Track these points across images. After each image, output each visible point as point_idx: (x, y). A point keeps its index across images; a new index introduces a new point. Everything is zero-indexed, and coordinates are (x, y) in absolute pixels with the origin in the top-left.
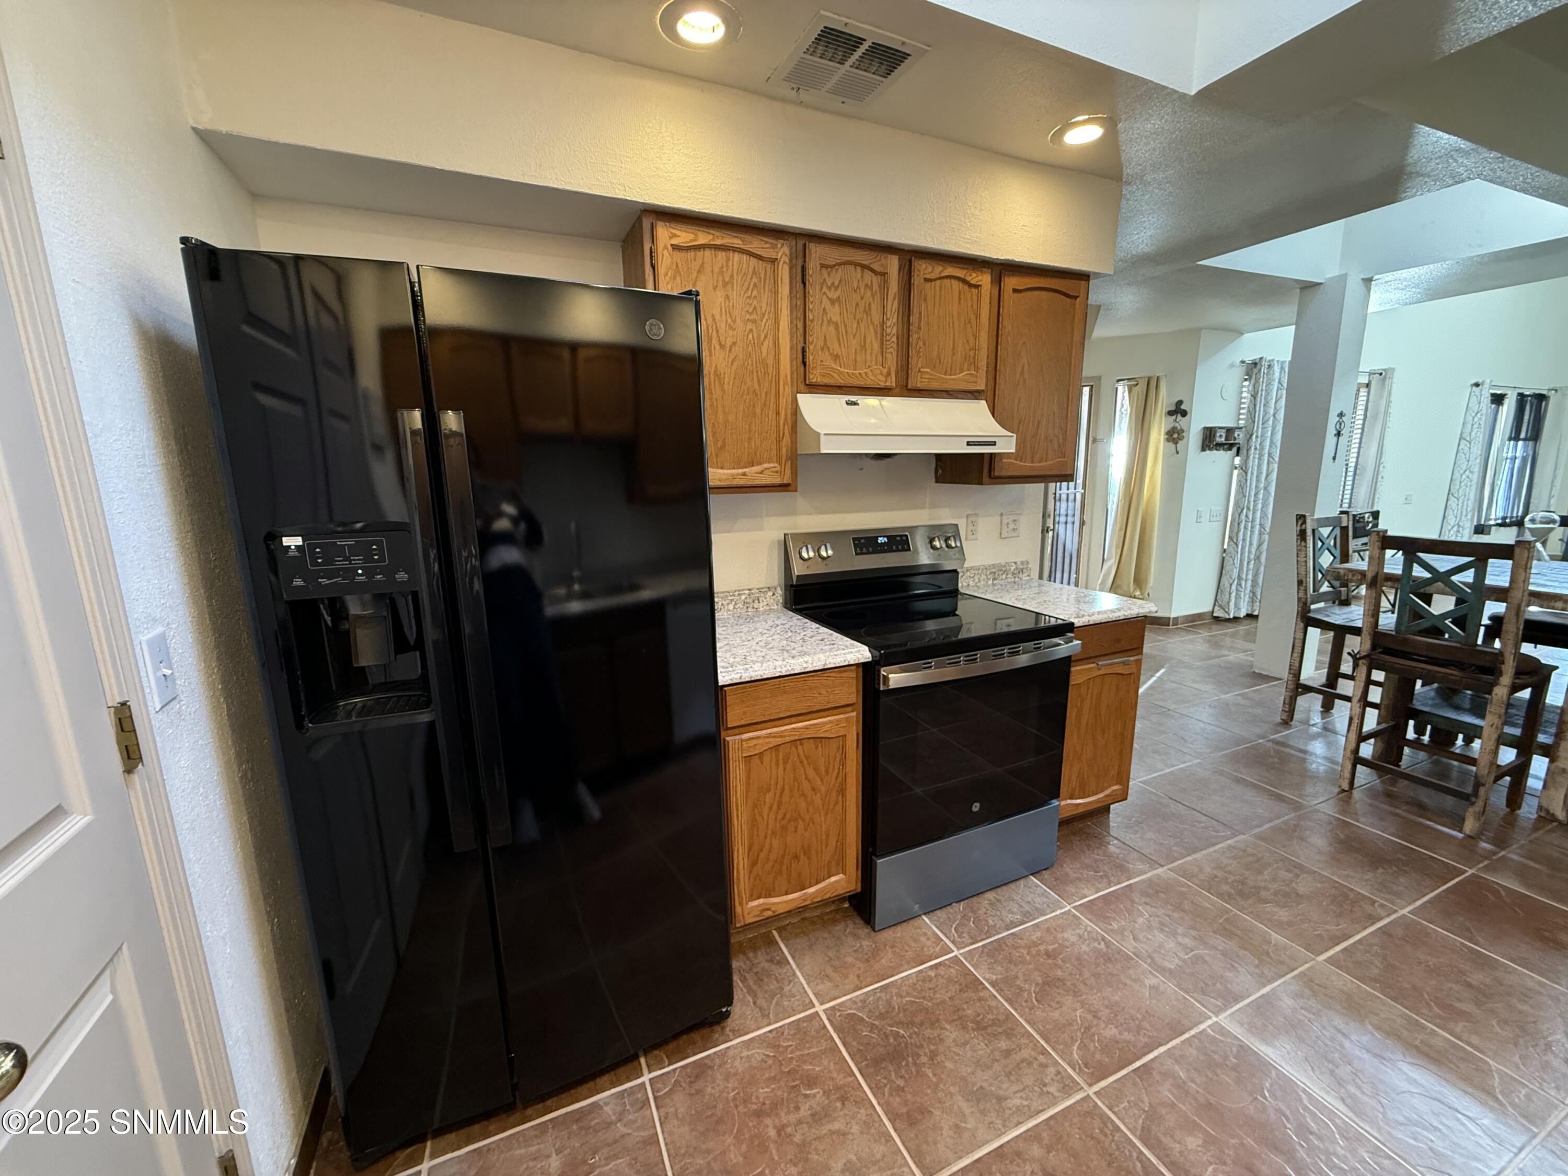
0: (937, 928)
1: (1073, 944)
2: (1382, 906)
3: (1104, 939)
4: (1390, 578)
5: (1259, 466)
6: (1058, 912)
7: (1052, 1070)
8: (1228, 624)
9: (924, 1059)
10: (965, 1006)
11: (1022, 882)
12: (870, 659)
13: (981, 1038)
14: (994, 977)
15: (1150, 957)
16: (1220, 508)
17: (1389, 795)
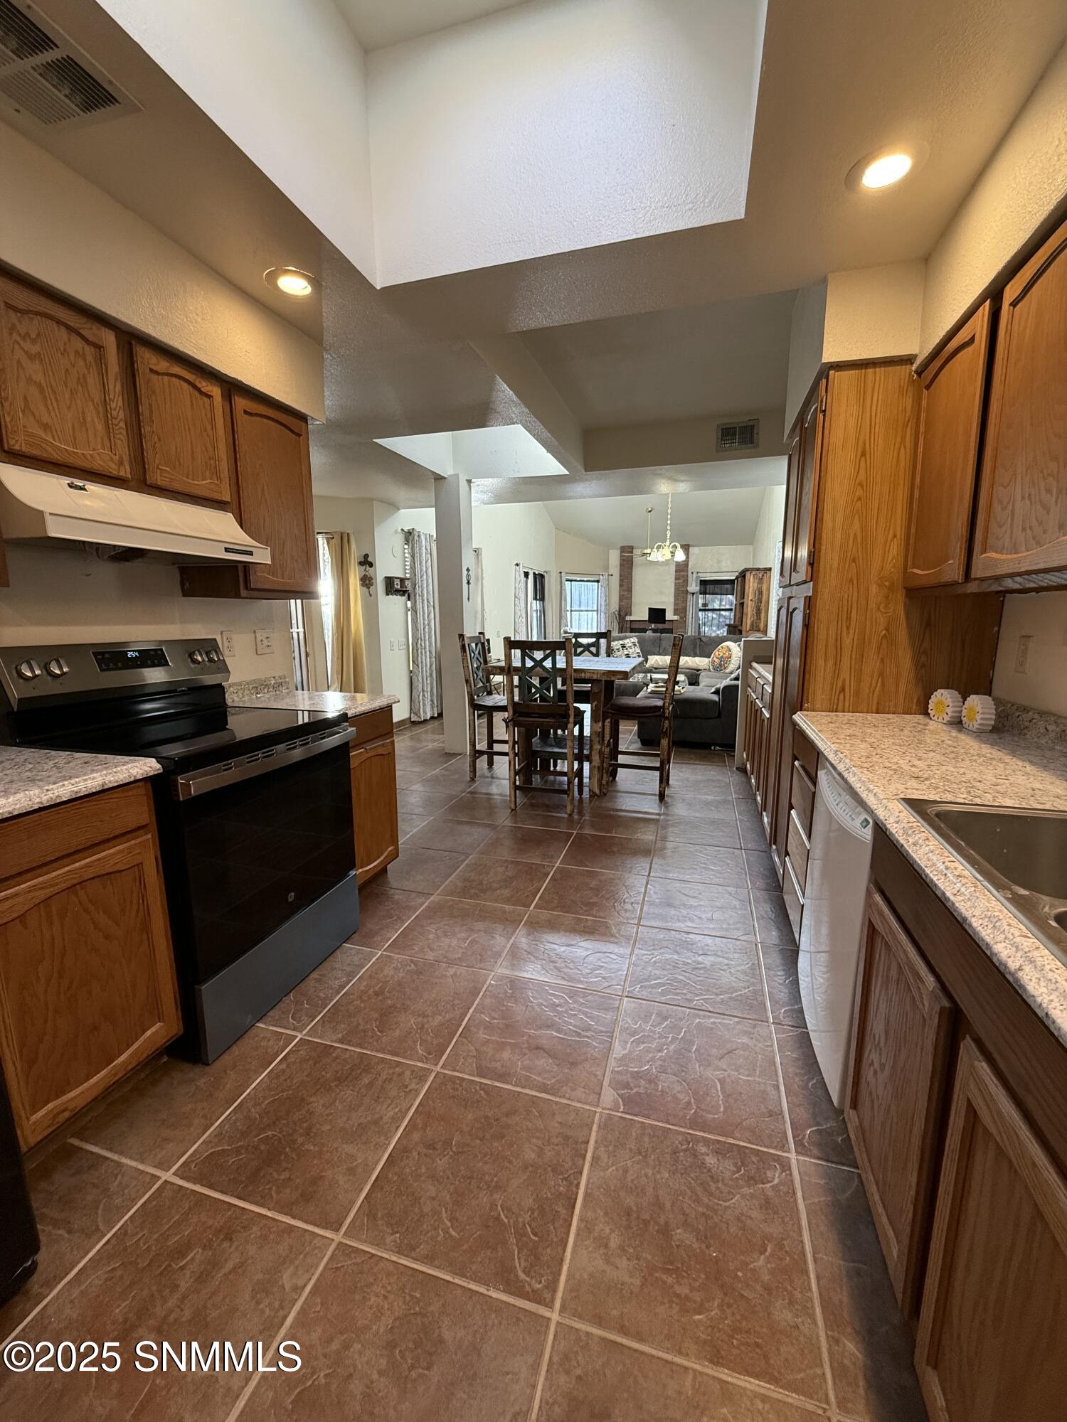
0: (275, 1026)
1: (393, 976)
2: (548, 866)
3: (412, 961)
4: (516, 669)
5: (423, 607)
6: (374, 959)
7: (408, 1073)
8: (421, 726)
9: (300, 1140)
10: (323, 1073)
11: (338, 952)
12: (161, 771)
13: (345, 1088)
14: (340, 1035)
15: (445, 957)
16: (403, 640)
17: (532, 805)
